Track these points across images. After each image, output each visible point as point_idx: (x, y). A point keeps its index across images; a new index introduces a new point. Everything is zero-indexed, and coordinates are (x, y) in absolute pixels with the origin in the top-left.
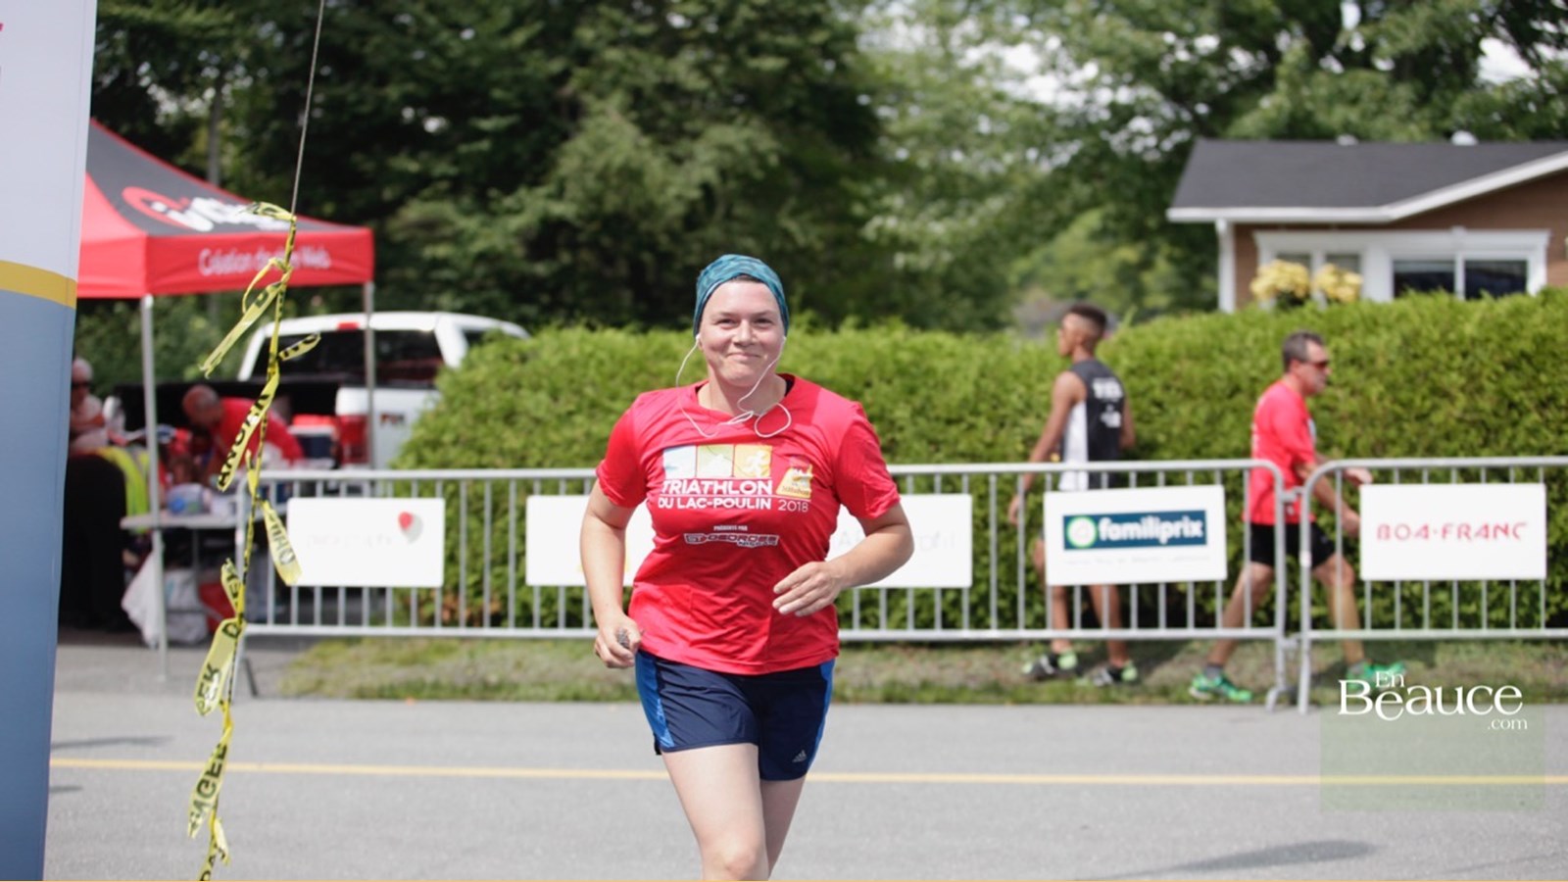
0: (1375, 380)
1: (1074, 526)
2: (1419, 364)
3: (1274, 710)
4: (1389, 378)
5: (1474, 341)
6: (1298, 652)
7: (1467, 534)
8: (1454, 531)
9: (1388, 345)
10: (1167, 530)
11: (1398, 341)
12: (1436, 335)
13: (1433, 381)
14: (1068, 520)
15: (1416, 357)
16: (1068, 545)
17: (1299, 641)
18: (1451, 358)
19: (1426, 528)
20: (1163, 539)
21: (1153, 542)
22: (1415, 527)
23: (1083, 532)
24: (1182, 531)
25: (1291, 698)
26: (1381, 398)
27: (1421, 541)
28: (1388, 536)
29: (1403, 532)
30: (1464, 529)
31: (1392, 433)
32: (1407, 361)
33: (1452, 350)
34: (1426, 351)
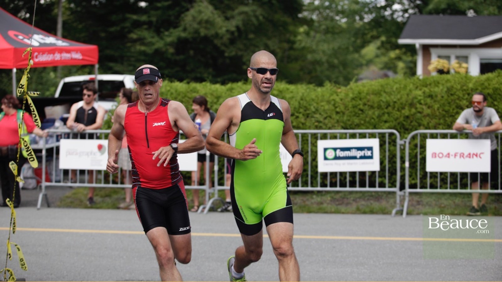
0: (437, 103)
1: (328, 152)
2: (452, 98)
3: (395, 216)
4: (442, 102)
5: (472, 90)
6: (404, 196)
7: (463, 156)
8: (459, 155)
9: (442, 90)
10: (359, 154)
11: (445, 89)
12: (459, 87)
13: (457, 103)
14: (325, 150)
15: (452, 95)
16: (326, 158)
17: (405, 192)
18: (464, 95)
19: (449, 154)
20: (358, 157)
21: (355, 158)
22: (445, 154)
23: (330, 154)
24: (364, 154)
25: (400, 213)
26: (438, 109)
27: (447, 159)
28: (435, 157)
29: (441, 155)
30: (462, 155)
31: (442, 121)
32: (448, 96)
33: (464, 92)
34: (455, 93)
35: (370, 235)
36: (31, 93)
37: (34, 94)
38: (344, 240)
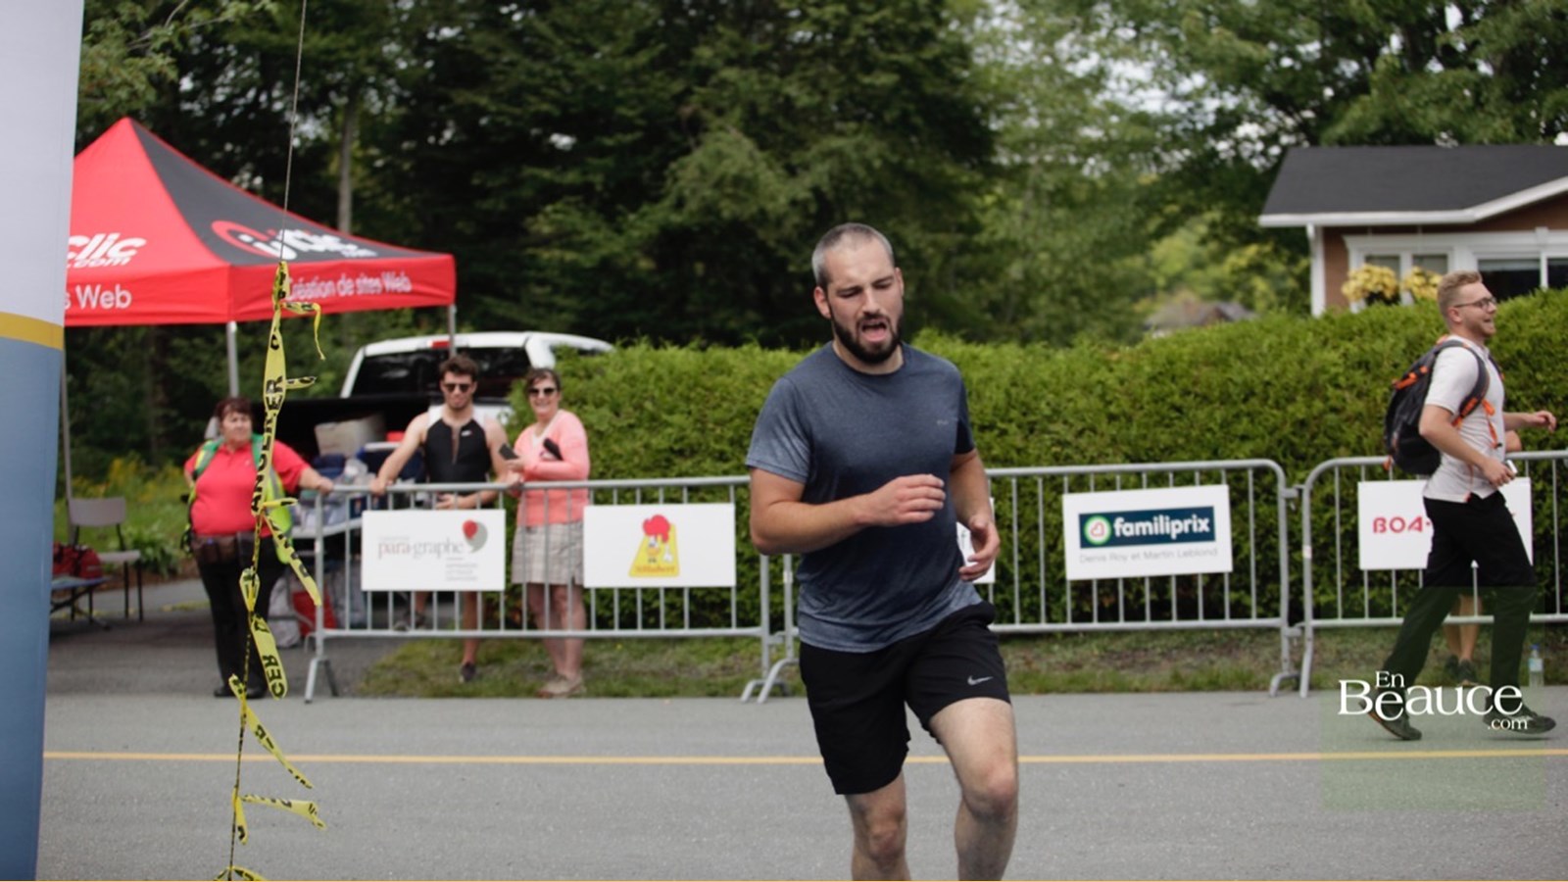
0: (1381, 383)
1: (1091, 525)
3: (1276, 695)
6: (1300, 639)
9: (1393, 347)
10: (1177, 527)
11: (1403, 345)
14: (1084, 519)
16: (1085, 543)
17: (1303, 629)
19: (1418, 521)
20: (1174, 536)
21: (1164, 539)
22: (1408, 520)
23: (1098, 530)
24: (1190, 527)
25: (1292, 684)
27: (1414, 533)
28: (1383, 529)
29: (1397, 525)
35: (1218, 749)
38: (1147, 764)
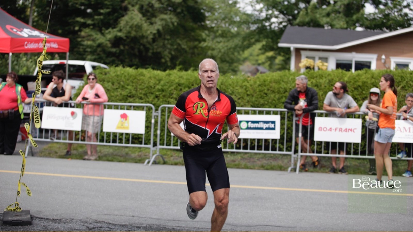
0: (321, 91)
1: (242, 124)
3: (290, 172)
4: (325, 90)
6: (297, 159)
7: (341, 131)
8: (338, 129)
9: (325, 81)
10: (265, 126)
11: (327, 81)
14: (240, 122)
16: (240, 128)
17: (298, 155)
19: (331, 128)
20: (264, 128)
21: (262, 129)
22: (328, 128)
23: (244, 125)
24: (269, 126)
25: (294, 170)
27: (329, 132)
28: (321, 130)
29: (325, 129)
30: (341, 129)
32: (330, 86)
35: (278, 186)
36: (43, 71)
37: (46, 72)
38: (260, 189)
